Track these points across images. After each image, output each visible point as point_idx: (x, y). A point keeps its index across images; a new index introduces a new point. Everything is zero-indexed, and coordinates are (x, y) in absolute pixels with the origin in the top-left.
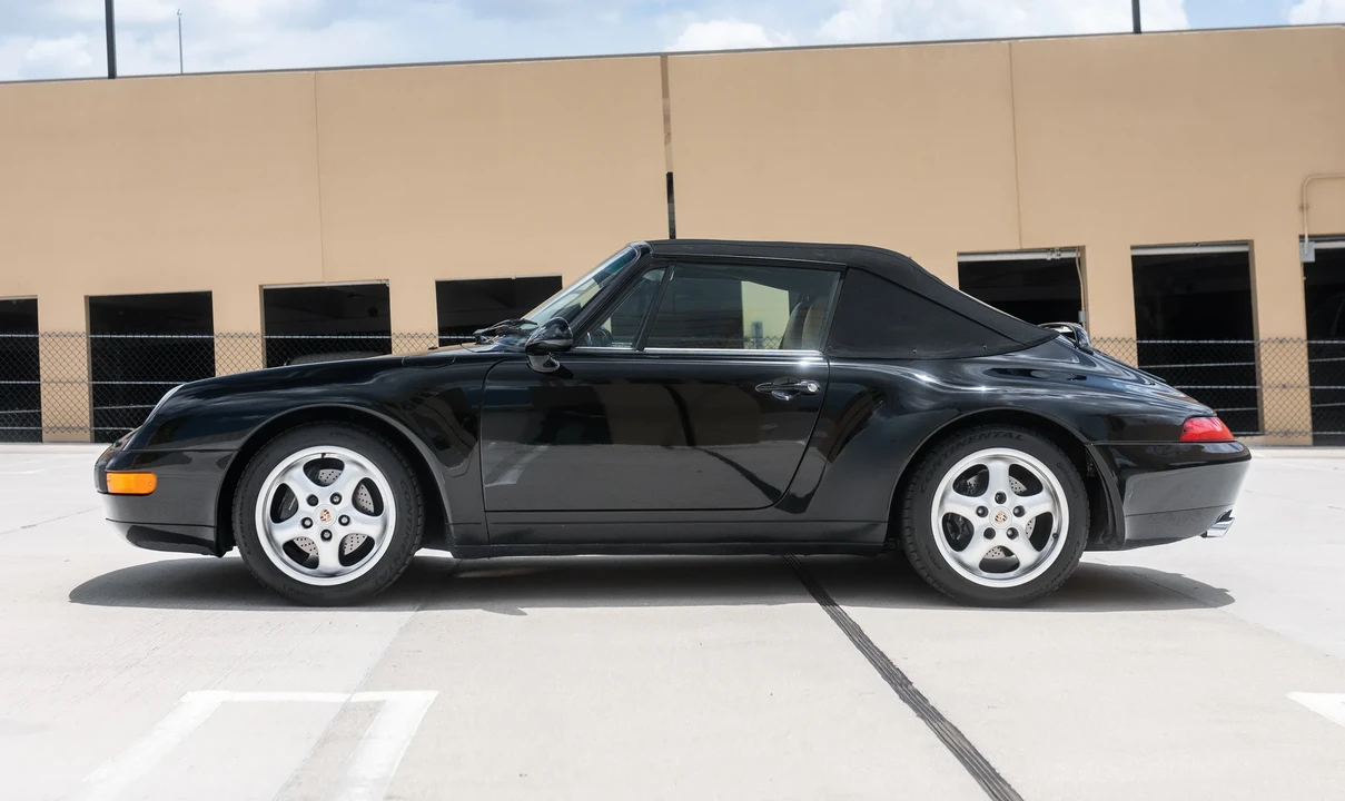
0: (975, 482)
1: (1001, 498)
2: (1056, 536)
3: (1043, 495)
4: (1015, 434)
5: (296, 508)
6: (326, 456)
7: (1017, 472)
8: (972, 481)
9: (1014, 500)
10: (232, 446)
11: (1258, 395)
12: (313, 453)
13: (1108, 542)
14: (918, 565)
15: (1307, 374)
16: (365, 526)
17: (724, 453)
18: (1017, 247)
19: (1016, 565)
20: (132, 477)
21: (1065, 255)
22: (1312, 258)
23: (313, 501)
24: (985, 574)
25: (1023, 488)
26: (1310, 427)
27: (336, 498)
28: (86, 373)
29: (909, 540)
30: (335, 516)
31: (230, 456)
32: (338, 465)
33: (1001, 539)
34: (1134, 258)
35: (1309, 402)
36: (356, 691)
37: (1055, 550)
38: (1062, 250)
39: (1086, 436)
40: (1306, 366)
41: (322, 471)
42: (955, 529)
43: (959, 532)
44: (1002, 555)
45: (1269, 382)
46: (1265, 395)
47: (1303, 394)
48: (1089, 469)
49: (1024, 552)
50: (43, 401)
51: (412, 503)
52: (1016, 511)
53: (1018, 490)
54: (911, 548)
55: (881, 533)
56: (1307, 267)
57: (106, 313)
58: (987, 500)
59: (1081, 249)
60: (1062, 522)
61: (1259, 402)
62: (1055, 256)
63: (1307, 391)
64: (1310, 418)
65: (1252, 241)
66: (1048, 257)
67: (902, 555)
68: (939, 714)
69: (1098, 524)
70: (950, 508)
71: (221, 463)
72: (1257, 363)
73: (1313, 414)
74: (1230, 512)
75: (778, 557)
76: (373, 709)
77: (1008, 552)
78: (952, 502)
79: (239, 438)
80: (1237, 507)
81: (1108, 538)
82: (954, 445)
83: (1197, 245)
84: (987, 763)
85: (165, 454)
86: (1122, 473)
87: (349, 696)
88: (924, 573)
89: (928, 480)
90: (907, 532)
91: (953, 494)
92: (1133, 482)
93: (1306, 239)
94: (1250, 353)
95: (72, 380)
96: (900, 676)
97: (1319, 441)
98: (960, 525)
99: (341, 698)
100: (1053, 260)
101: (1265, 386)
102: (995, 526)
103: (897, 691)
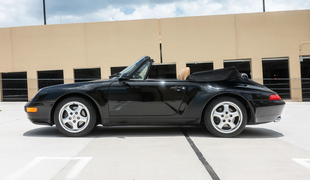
0: (221, 109)
1: (227, 113)
2: (240, 122)
3: (237, 112)
4: (230, 98)
5: (68, 115)
6: (74, 104)
7: (230, 107)
8: (220, 109)
9: (230, 113)
10: (54, 102)
11: (290, 91)
12: (71, 103)
13: (251, 123)
14: (208, 128)
15: (301, 86)
16: (83, 119)
17: (168, 103)
18: (237, 59)
19: (230, 128)
20: (32, 109)
21: (247, 60)
22: (302, 61)
23: (71, 114)
24: (223, 130)
25: (232, 111)
26: (302, 97)
27: (76, 113)
28: (37, 87)
29: (206, 122)
30: (76, 117)
31: (53, 104)
32: (77, 106)
33: (227, 122)
34: (262, 61)
35: (301, 92)
36: (74, 157)
37: (239, 125)
38: (247, 59)
39: (247, 99)
40: (301, 84)
41: (74, 107)
42: (216, 120)
43: (217, 121)
44: (227, 126)
45: (293, 88)
46: (292, 91)
47: (300, 90)
48: (248, 106)
49: (232, 125)
50: (28, 93)
51: (93, 114)
52: (230, 116)
53: (231, 111)
54: (206, 124)
55: (199, 121)
56: (301, 63)
57: (41, 74)
58: (224, 113)
59: (250, 59)
60: (241, 118)
61: (290, 92)
62: (245, 61)
63: (301, 90)
64: (302, 96)
65: (289, 57)
66: (243, 61)
67: (205, 126)
68: (208, 163)
69: (250, 119)
70: (215, 115)
71: (51, 105)
72: (290, 84)
73: (302, 95)
74: (280, 116)
75: (178, 126)
76: (76, 161)
77: (229, 125)
78: (216, 114)
79: (55, 100)
80: (282, 115)
81: (252, 122)
82: (216, 101)
83: (276, 58)
84: (217, 176)
85: (39, 103)
86: (255, 107)
87: (72, 158)
88: (209, 130)
89: (210, 109)
90: (205, 121)
91: (216, 112)
92: (257, 109)
93: (301, 56)
94: (288, 81)
95: (34, 89)
96: (200, 154)
97: (303, 101)
98: (217, 119)
99: (70, 158)
100: (244, 61)
101: (292, 89)
102: (225, 119)
103: (199, 158)
